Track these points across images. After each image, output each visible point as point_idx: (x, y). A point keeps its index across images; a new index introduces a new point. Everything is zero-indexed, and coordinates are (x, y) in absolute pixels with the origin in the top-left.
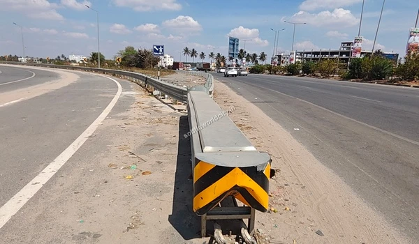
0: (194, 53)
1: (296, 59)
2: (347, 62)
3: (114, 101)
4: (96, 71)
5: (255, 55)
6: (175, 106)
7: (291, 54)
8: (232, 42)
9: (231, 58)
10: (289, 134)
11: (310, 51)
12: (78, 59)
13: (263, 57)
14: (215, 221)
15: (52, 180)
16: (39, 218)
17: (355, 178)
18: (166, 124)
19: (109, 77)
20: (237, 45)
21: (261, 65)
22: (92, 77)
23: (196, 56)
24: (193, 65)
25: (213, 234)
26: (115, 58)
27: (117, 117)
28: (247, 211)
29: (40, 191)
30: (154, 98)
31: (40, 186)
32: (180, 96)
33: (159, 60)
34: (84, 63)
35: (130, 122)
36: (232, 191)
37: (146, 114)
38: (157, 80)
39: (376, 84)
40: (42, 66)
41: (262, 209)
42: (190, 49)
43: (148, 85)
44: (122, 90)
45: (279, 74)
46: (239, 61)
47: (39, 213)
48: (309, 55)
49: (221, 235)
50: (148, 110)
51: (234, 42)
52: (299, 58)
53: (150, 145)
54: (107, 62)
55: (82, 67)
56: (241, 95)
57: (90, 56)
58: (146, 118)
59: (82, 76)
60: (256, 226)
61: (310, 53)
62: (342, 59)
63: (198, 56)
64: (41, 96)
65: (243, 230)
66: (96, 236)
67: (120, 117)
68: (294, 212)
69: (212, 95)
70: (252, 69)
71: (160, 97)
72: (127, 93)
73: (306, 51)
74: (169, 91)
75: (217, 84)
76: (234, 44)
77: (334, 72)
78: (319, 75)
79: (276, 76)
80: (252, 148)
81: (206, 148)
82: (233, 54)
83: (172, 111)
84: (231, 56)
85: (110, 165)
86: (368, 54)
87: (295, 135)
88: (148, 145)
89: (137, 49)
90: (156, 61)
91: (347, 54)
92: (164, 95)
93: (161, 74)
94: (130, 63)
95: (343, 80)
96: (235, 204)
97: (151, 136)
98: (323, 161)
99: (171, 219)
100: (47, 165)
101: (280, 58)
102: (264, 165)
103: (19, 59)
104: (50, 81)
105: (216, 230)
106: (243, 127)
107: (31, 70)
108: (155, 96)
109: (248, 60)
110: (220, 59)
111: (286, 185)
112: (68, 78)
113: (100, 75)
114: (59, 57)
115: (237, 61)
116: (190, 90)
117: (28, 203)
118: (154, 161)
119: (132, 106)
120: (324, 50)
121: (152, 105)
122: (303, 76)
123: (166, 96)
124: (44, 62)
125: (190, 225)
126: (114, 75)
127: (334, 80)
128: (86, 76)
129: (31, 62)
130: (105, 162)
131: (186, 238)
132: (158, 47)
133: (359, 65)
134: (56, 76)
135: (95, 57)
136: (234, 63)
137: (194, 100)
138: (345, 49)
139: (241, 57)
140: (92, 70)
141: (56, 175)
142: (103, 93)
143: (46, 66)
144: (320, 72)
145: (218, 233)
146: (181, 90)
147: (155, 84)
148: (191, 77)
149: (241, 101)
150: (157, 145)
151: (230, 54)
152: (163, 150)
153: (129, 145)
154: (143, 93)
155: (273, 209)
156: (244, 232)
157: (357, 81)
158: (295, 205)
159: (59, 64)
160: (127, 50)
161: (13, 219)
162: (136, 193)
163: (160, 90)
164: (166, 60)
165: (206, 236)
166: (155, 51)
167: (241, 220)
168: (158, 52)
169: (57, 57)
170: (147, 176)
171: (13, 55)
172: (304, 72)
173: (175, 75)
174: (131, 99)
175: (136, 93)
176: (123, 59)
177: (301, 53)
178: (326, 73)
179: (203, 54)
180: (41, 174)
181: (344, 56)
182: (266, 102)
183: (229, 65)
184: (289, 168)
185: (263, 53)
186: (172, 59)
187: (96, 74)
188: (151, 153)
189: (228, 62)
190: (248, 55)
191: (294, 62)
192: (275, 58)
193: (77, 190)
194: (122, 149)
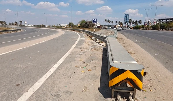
0: (109, 21)
1: (156, 22)
3: (77, 41)
4: (71, 30)
5: (136, 22)
6: (101, 44)
7: (154, 20)
8: (126, 16)
9: (125, 23)
10: (153, 57)
11: (164, 18)
12: (64, 25)
13: (140, 22)
14: (118, 92)
15: (56, 70)
16: (52, 83)
18: (97, 51)
19: (75, 32)
20: (128, 17)
21: (139, 26)
23: (110, 23)
24: (109, 26)
25: (117, 97)
26: (78, 24)
27: (78, 48)
28: (132, 89)
29: (52, 74)
30: (93, 41)
31: (52, 72)
32: (103, 39)
33: (95, 25)
34: (66, 27)
35: (83, 50)
36: (126, 80)
37: (89, 47)
38: (94, 33)
40: (52, 28)
41: (139, 89)
42: (107, 20)
43: (90, 35)
44: (80, 37)
45: (148, 30)
46: (129, 24)
48: (164, 20)
49: (120, 98)
50: (90, 45)
51: (127, 16)
52: (158, 22)
53: (91, 59)
54: (75, 26)
55: (66, 28)
56: (129, 39)
57: (68, 24)
59: (66, 32)
60: (136, 96)
61: (164, 19)
63: (111, 23)
64: (52, 39)
65: (130, 97)
66: (71, 93)
68: (154, 92)
69: (117, 39)
70: (135, 27)
71: (95, 40)
72: (81, 38)
73: (162, 18)
74: (98, 37)
75: (119, 34)
76: (127, 17)
79: (146, 30)
80: (135, 62)
81: (115, 61)
82: (126, 21)
83: (100, 45)
84: (125, 22)
85: (76, 66)
87: (156, 58)
88: (90, 59)
89: (86, 21)
90: (93, 25)
92: (96, 39)
93: (95, 30)
94: (83, 26)
96: (127, 86)
97: (92, 56)
98: (170, 70)
99: (99, 89)
100: (54, 65)
101: (149, 22)
102: (141, 70)
103: (45, 26)
104: (55, 34)
105: (118, 96)
106: (131, 53)
107: (49, 30)
108: (93, 39)
109: (133, 24)
110: (120, 23)
111: (151, 80)
112: (61, 32)
113: (72, 31)
115: (128, 24)
116: (107, 37)
117: (49, 78)
118: (92, 65)
119: (84, 43)
121: (92, 43)
122: (160, 30)
123: (97, 39)
125: (107, 93)
126: (77, 31)
129: (49, 27)
130: (74, 65)
131: (105, 98)
132: (94, 19)
134: (57, 32)
135: (70, 24)
136: (127, 25)
137: (109, 41)
139: (130, 22)
140: (69, 29)
142: (73, 38)
143: (53, 28)
145: (119, 97)
146: (104, 37)
147: (93, 35)
148: (107, 32)
149: (129, 41)
150: (94, 59)
151: (125, 21)
152: (96, 62)
153: (83, 59)
154: (88, 38)
155: (144, 90)
156: (131, 98)
158: (155, 89)
159: (58, 27)
160: (82, 21)
161: (44, 83)
162: (85, 78)
163: (95, 37)
164: (97, 24)
165: (114, 98)
166: (93, 21)
167: (129, 93)
168: (95, 21)
169: (57, 25)
170: (90, 71)
171: (43, 25)
172: (161, 28)
173: (101, 30)
174: (83, 41)
175: (85, 38)
176: (80, 25)
177: (160, 20)
179: (113, 21)
180: (52, 68)
182: (142, 42)
183: (124, 26)
184: (153, 72)
185: (140, 20)
186: (100, 24)
187: (70, 31)
188: (91, 62)
189: (124, 25)
190: (133, 21)
191: (155, 24)
192: (146, 22)
193: (65, 75)
194: (80, 60)
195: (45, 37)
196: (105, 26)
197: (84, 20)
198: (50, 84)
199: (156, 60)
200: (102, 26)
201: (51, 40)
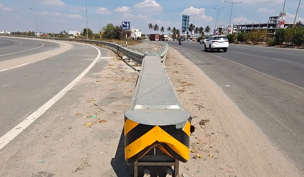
0: (156, 28)
1: (233, 31)
2: (273, 32)
3: (93, 64)
4: (86, 42)
5: (201, 29)
6: (137, 68)
7: (229, 26)
8: (184, 18)
9: (184, 31)
10: (221, 90)
11: (244, 24)
12: (75, 33)
13: (208, 30)
15: (32, 126)
16: (12, 157)
17: (272, 128)
18: (127, 81)
19: (93, 46)
20: (188, 21)
22: (82, 46)
23: (157, 30)
27: (92, 76)
28: (173, 159)
29: (20, 135)
30: (123, 61)
31: (21, 130)
32: (139, 59)
35: (101, 80)
37: (114, 74)
38: (125, 48)
39: (296, 49)
40: (50, 39)
42: (153, 25)
43: (119, 52)
44: (102, 55)
46: (190, 33)
47: (14, 153)
48: (243, 28)
50: (116, 70)
51: (186, 18)
52: (235, 30)
53: (112, 98)
54: (94, 35)
55: (76, 39)
56: (188, 58)
57: (82, 31)
58: (113, 77)
59: (75, 46)
61: (244, 26)
62: (269, 30)
63: (160, 30)
64: (43, 60)
67: (94, 76)
68: (215, 158)
70: (199, 39)
71: (127, 61)
72: (102, 58)
73: (241, 24)
74: (132, 56)
76: (186, 20)
77: (262, 40)
78: (251, 42)
81: (136, 106)
82: (185, 28)
83: (134, 71)
84: (184, 29)
85: (77, 114)
86: (291, 26)
87: (226, 91)
88: (109, 98)
89: (115, 26)
91: (274, 25)
92: (129, 60)
94: (110, 35)
95: (269, 46)
97: (114, 91)
98: (246, 113)
99: (113, 162)
100: (31, 114)
101: (221, 30)
102: (183, 123)
103: (35, 34)
104: (52, 49)
106: (186, 84)
107: (42, 42)
109: (196, 32)
110: (176, 31)
111: (212, 134)
112: (65, 46)
114: (62, 32)
115: (188, 33)
116: (146, 55)
117: (8, 145)
118: (112, 110)
119: (104, 68)
120: (256, 23)
121: (120, 67)
122: (238, 43)
123: (131, 60)
124: (51, 36)
125: (127, 168)
126: (97, 45)
127: (262, 47)
128: (78, 46)
130: (74, 112)
132: (126, 23)
133: (282, 34)
134: (56, 46)
135: (85, 30)
136: (186, 35)
138: (272, 22)
139: (191, 30)
140: (82, 41)
141: (35, 122)
142: (87, 58)
143: (52, 39)
144: (252, 40)
146: (140, 56)
147: (124, 52)
148: (153, 46)
149: (187, 62)
150: (116, 98)
151: (182, 28)
152: (120, 103)
153: (96, 98)
154: (115, 57)
155: (198, 155)
157: (281, 47)
158: (217, 152)
159: (61, 37)
160: (108, 26)
162: (90, 139)
163: (127, 56)
164: (136, 33)
166: (124, 25)
168: (126, 26)
169: (60, 32)
170: (102, 124)
171: (31, 32)
172: (238, 40)
173: (141, 44)
174: (105, 62)
175: (110, 57)
176: (105, 33)
177: (237, 26)
178: (256, 41)
179: (163, 28)
180: (25, 121)
181: (271, 27)
182: (207, 64)
183: (182, 37)
184: (217, 118)
185: (208, 27)
186: (141, 32)
187: (85, 44)
188: (110, 105)
189: (181, 34)
190: (197, 28)
191: (231, 33)
192: (217, 30)
193: (48, 134)
194: (89, 102)
195: (28, 56)
196: (148, 35)
197: (112, 25)
198: (7, 159)
199: (226, 96)
200: (145, 35)
201: (40, 62)
